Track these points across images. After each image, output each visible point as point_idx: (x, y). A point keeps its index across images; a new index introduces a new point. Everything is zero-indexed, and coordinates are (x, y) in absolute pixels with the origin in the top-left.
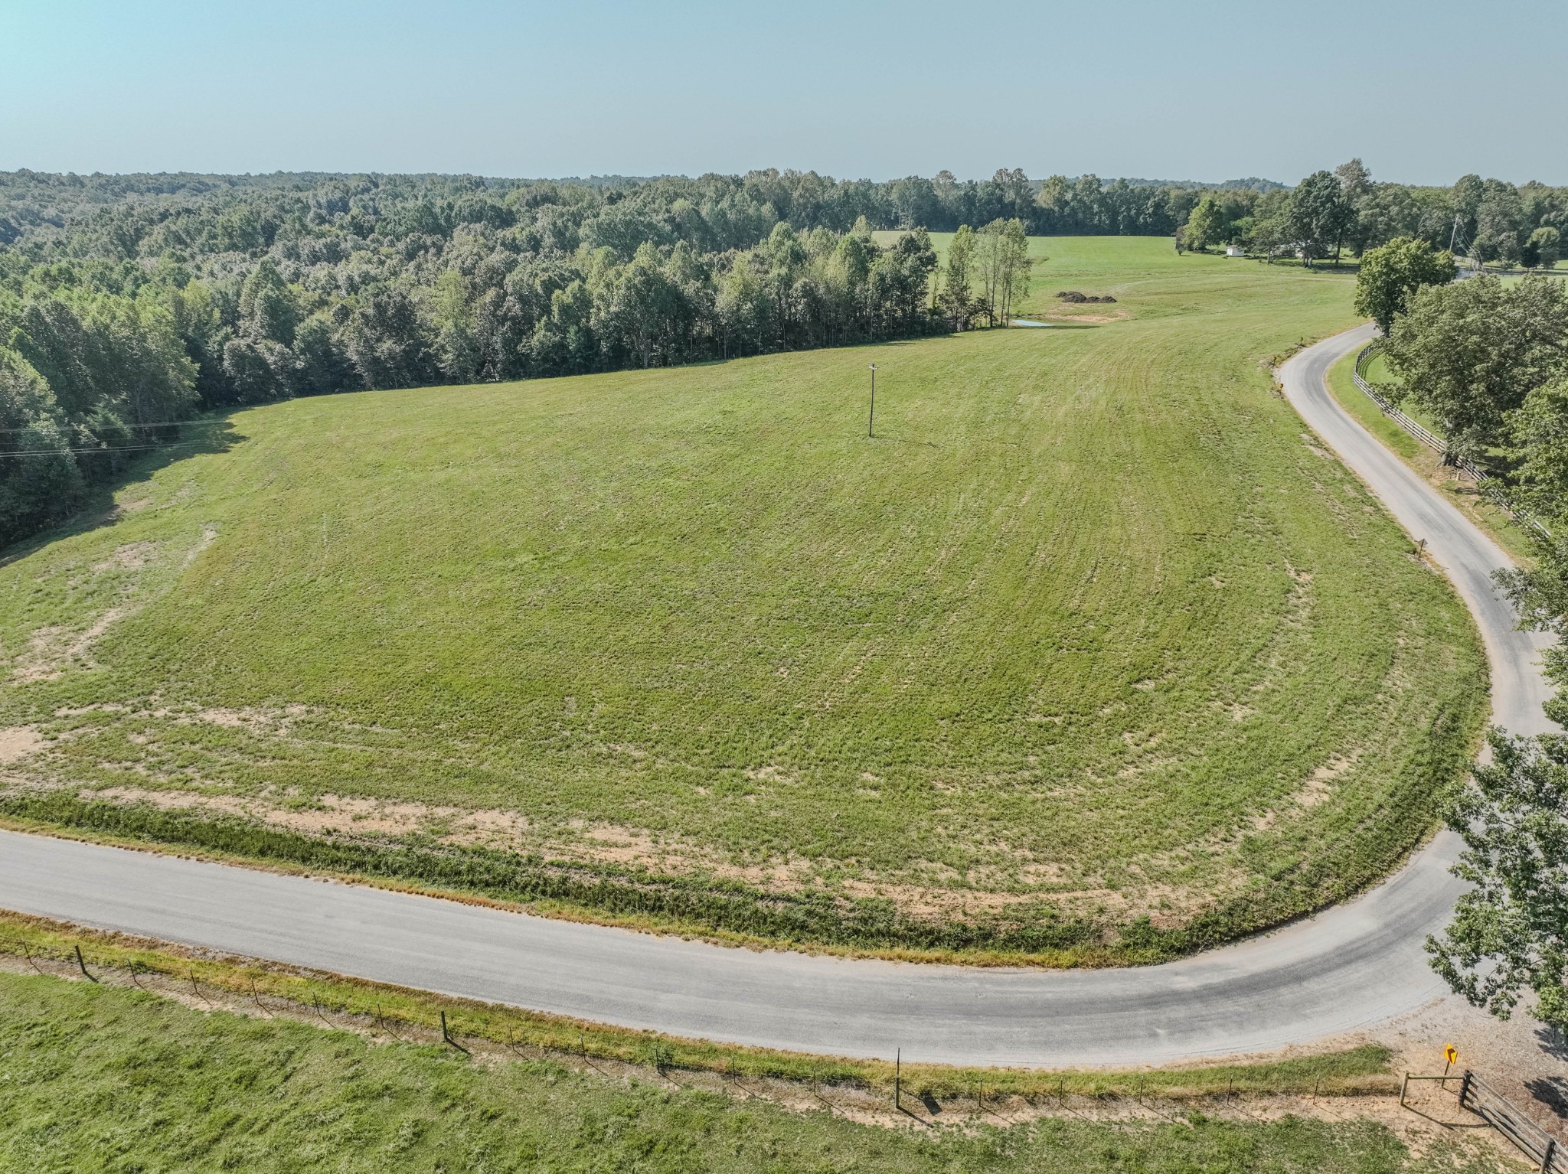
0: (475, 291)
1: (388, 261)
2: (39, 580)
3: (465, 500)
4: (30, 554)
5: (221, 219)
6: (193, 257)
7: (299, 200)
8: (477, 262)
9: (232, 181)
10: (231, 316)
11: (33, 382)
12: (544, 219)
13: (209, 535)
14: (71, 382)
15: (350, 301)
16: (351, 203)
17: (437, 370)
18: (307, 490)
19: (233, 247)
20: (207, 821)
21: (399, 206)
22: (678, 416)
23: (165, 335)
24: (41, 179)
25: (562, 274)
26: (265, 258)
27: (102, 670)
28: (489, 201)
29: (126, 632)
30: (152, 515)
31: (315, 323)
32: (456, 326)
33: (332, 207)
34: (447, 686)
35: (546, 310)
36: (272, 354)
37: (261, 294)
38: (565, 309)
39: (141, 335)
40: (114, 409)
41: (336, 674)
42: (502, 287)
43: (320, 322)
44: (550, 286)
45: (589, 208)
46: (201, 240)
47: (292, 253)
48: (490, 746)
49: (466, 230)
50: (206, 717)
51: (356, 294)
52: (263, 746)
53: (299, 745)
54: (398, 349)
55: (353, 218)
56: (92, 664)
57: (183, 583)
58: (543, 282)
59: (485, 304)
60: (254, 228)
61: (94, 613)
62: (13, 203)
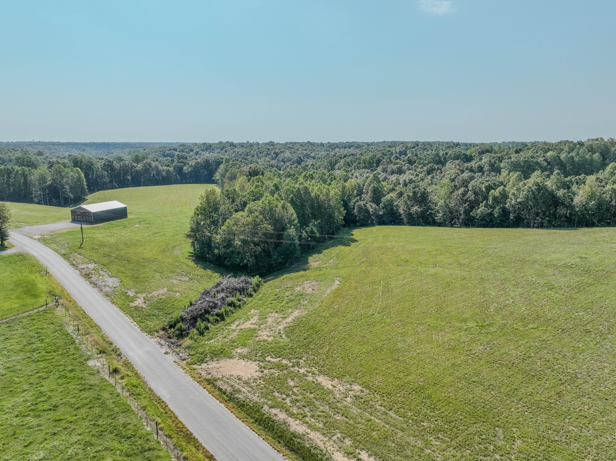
0: (456, 188)
1: (420, 175)
2: (278, 290)
3: (443, 285)
4: (278, 278)
5: (363, 157)
6: (351, 170)
7: (390, 151)
8: (457, 176)
9: (368, 144)
10: (360, 193)
11: (292, 214)
12: (486, 159)
13: (337, 282)
14: (304, 215)
15: (403, 190)
16: (408, 152)
17: (434, 220)
18: (377, 268)
19: (365, 167)
20: (308, 446)
21: (425, 153)
22: (553, 256)
23: (337, 200)
24: (312, 144)
25: (494, 183)
26: (375, 172)
27: (287, 340)
28: (463, 152)
29: (299, 323)
30: (319, 269)
31: (389, 197)
32: (445, 202)
33: (401, 153)
34: (429, 397)
35: (486, 198)
36: (372, 208)
37: (372, 185)
38: (495, 199)
39: (329, 199)
40: (314, 225)
41: (376, 371)
42: (467, 188)
43: (391, 197)
44: (489, 188)
45: (506, 155)
46: (355, 164)
47: (385, 170)
48: (451, 449)
49: (452, 163)
50: (319, 379)
51: (406, 187)
52: (339, 405)
53: (355, 411)
54: (419, 210)
55: (408, 157)
56: (284, 336)
57: (323, 304)
58: (486, 186)
59: (458, 194)
60: (373, 161)
61: (290, 310)
62: (304, 152)
